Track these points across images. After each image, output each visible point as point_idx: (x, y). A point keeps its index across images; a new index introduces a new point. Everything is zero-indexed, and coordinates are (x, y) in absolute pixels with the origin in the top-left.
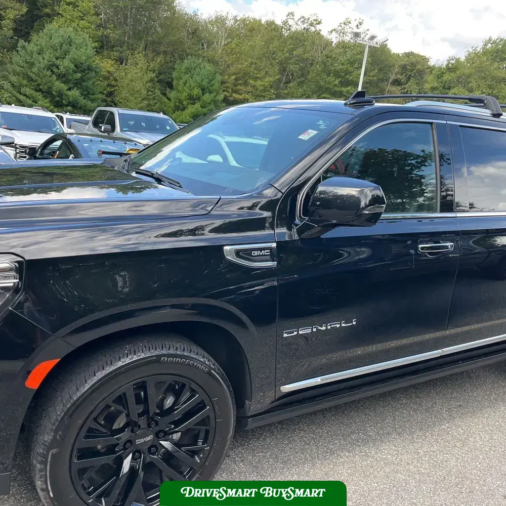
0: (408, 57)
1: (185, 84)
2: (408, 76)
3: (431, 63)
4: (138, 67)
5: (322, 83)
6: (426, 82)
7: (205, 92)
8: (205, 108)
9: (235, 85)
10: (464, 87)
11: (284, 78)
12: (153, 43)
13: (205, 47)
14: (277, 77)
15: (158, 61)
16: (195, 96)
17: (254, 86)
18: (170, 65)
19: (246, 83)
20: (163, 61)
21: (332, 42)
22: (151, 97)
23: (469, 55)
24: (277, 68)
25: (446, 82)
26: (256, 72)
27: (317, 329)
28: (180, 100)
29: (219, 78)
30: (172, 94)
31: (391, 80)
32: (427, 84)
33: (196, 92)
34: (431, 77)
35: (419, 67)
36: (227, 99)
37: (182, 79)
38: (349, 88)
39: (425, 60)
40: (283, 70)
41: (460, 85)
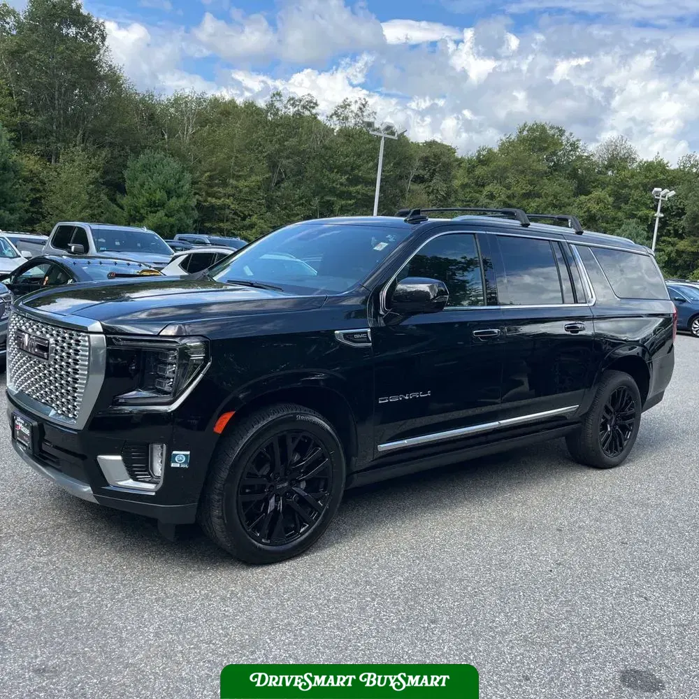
0: (430, 147)
1: (142, 186)
2: (431, 171)
3: (459, 155)
4: (76, 164)
5: (325, 182)
6: (455, 177)
7: (171, 195)
8: (172, 216)
9: (211, 186)
10: (501, 183)
11: (276, 175)
12: (93, 132)
13: (166, 137)
14: (267, 176)
15: (103, 155)
16: (157, 202)
17: (236, 187)
18: (120, 160)
19: (224, 184)
20: (109, 156)
21: (333, 129)
22: (97, 204)
23: (503, 144)
24: (266, 164)
25: (478, 177)
26: (237, 169)
27: (403, 398)
28: (136, 207)
29: (188, 176)
30: (125, 200)
31: (412, 177)
32: (456, 181)
33: (160, 195)
34: (461, 171)
35: (444, 159)
36: (200, 204)
37: (137, 180)
38: (359, 187)
39: (451, 150)
40: (273, 166)
41: (495, 181)
